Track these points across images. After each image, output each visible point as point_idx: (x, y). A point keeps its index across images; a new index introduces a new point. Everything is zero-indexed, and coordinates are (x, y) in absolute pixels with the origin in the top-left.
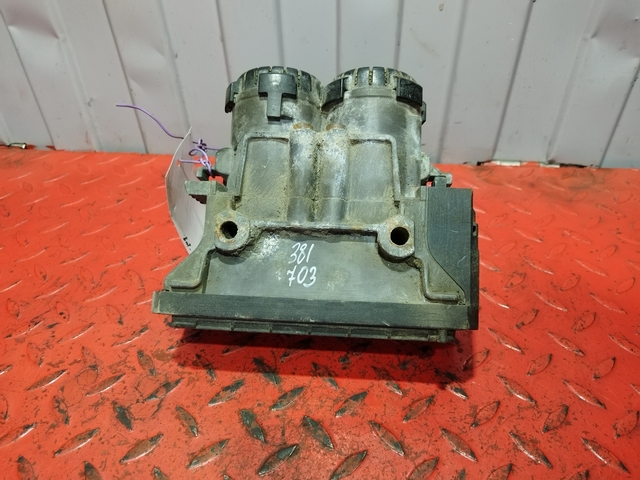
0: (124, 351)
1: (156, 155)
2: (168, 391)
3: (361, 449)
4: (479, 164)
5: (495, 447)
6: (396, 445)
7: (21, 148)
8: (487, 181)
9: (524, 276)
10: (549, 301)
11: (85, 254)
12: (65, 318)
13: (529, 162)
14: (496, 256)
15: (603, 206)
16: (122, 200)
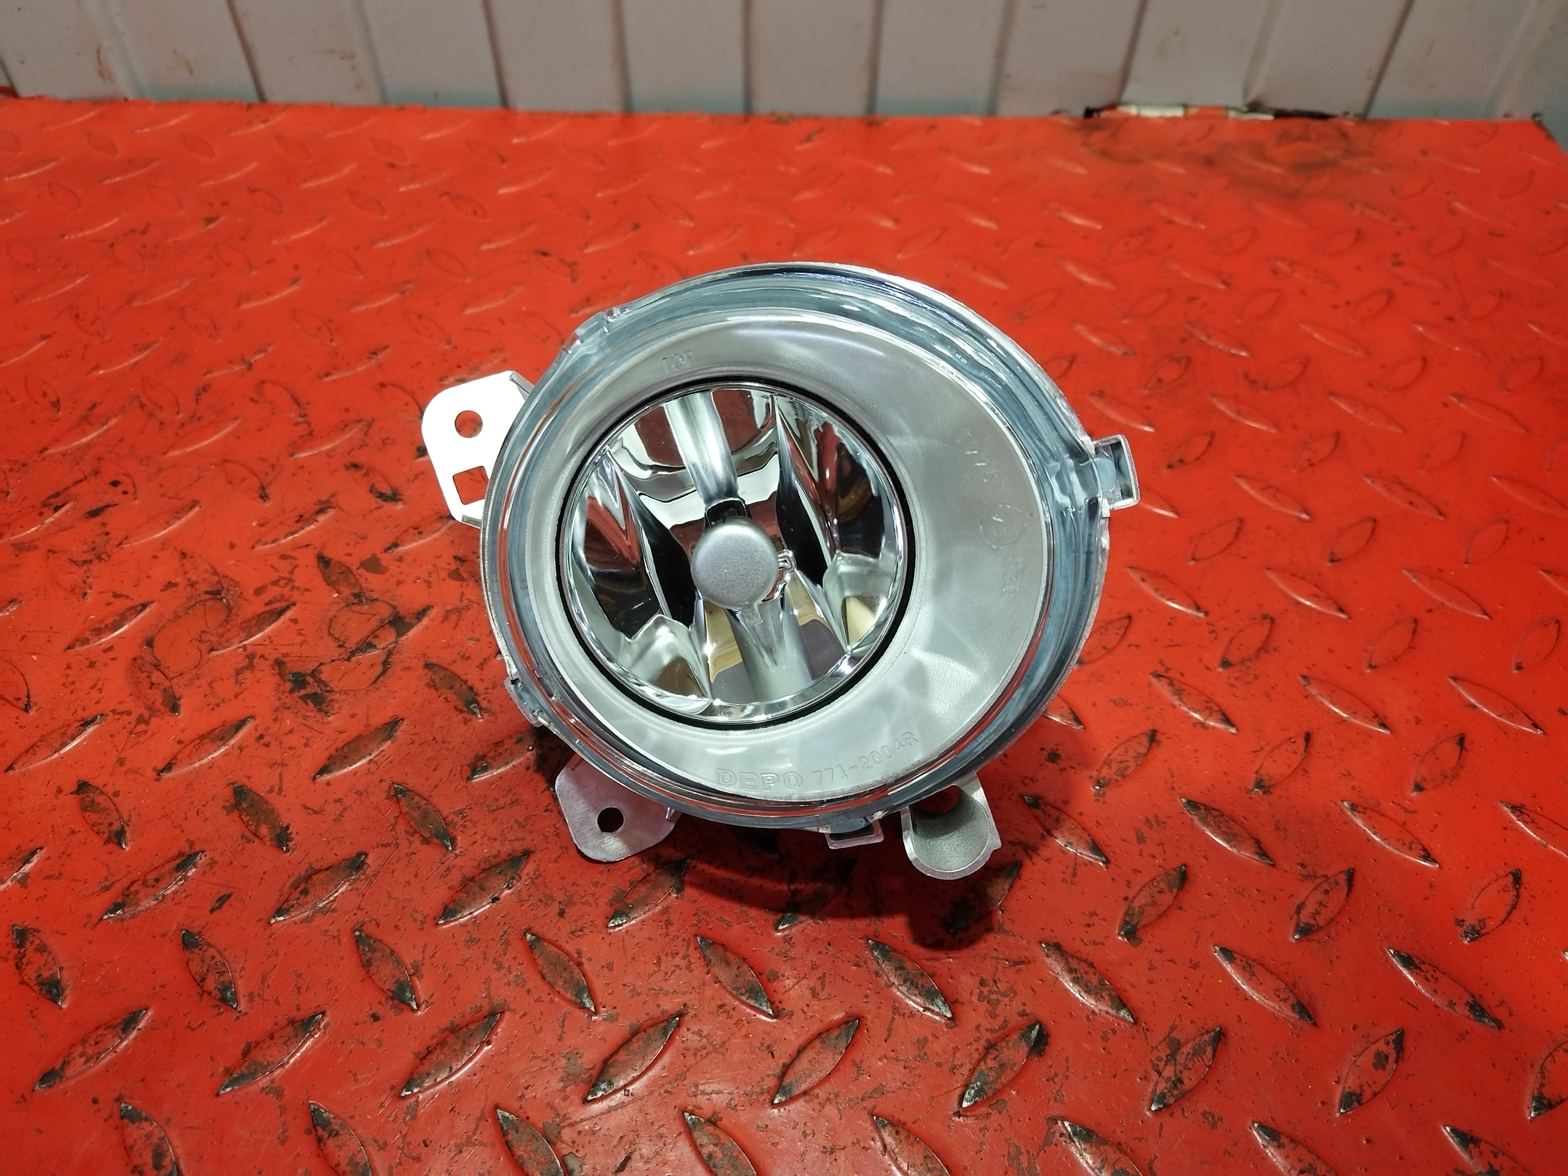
0: (283, 557)
1: (287, 107)
2: (399, 634)
4: (1089, 113)
5: (1121, 701)
8: (1105, 154)
9: (1187, 362)
10: (1239, 413)
11: (146, 348)
12: (125, 493)
13: (1203, 108)
14: (1125, 322)
15: (1366, 205)
16: (217, 218)
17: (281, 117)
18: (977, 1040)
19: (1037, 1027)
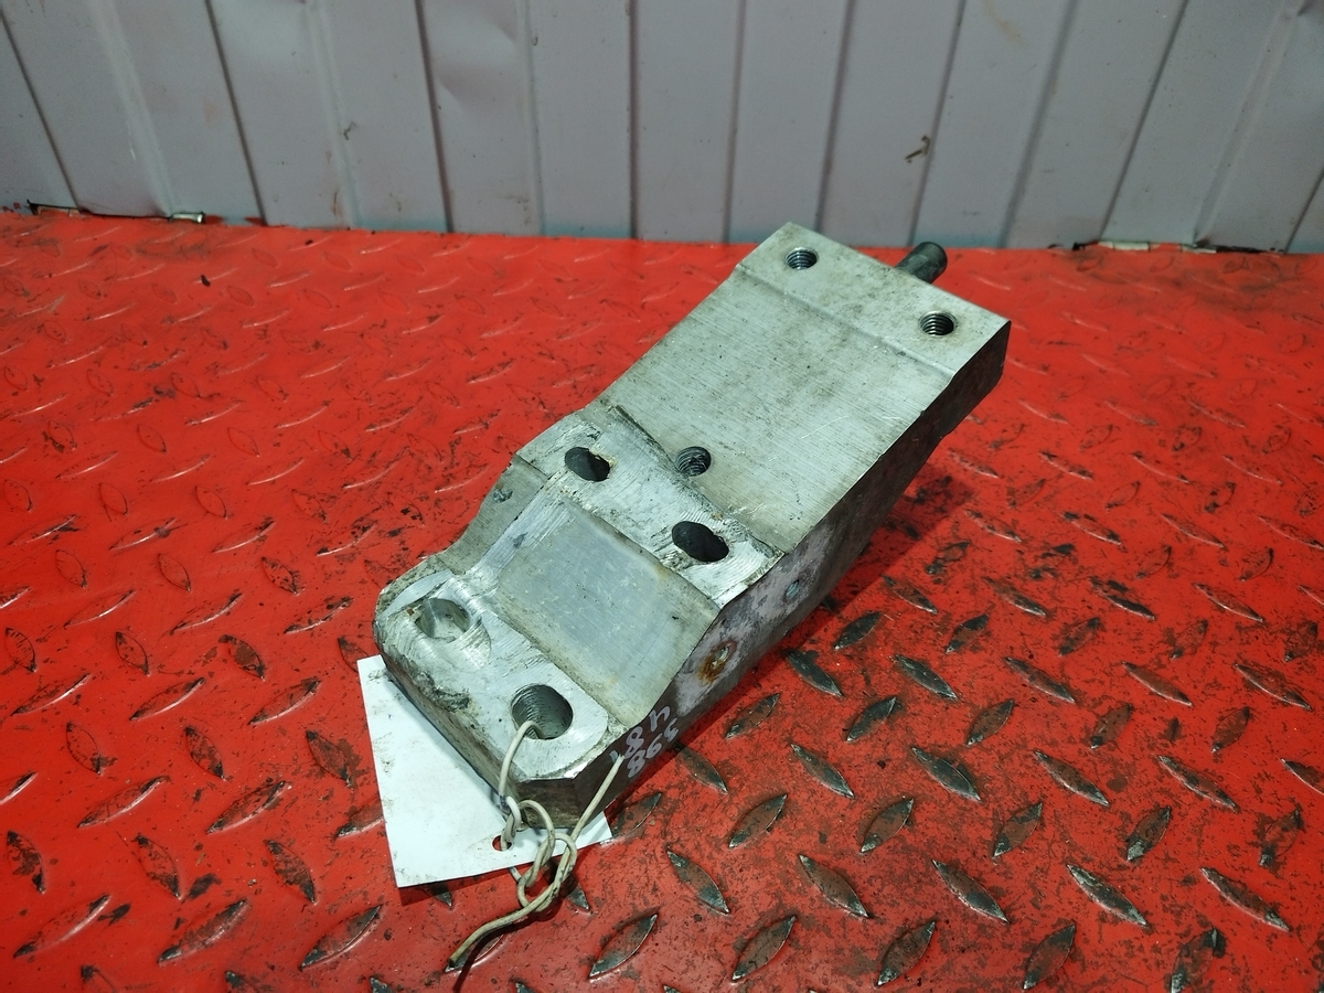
1: (470, 236)
3: (1002, 699)
4: (1076, 247)
5: (1216, 684)
6: (1059, 689)
7: (196, 222)
8: (1096, 276)
9: (1199, 431)
10: (1249, 470)
11: (406, 411)
12: (414, 518)
13: (1163, 244)
14: (1145, 400)
15: (1305, 317)
16: (437, 317)
17: (468, 244)
18: (1170, 942)
19: (1215, 933)
